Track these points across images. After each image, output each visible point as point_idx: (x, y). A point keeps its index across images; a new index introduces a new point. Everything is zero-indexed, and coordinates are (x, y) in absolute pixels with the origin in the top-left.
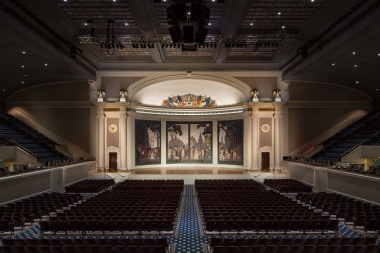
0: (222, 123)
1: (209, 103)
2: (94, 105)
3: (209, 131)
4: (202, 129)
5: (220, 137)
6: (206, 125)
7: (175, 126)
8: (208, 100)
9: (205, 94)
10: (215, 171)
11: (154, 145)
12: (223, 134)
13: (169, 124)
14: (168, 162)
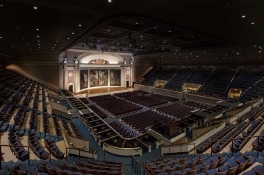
0: (112, 70)
1: (107, 63)
2: (62, 64)
3: (106, 73)
4: (104, 73)
5: (111, 75)
6: (105, 71)
7: (93, 71)
8: (106, 61)
9: (105, 59)
10: (109, 90)
11: (86, 80)
12: (112, 74)
13: (91, 71)
14: (91, 86)
